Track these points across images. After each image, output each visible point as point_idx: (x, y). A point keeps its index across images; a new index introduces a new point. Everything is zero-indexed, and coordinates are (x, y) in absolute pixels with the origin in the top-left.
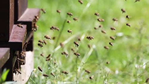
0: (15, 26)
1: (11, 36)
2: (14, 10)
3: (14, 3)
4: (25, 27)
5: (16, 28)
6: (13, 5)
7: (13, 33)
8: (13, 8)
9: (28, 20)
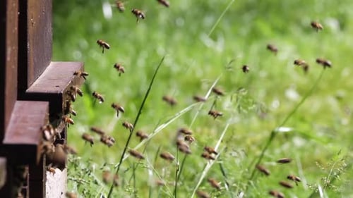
0: (18, 104)
1: (10, 128)
2: (17, 65)
3: (17, 48)
4: (43, 106)
5: (21, 108)
6: (16, 52)
7: (15, 122)
8: (16, 58)
9: (51, 89)
